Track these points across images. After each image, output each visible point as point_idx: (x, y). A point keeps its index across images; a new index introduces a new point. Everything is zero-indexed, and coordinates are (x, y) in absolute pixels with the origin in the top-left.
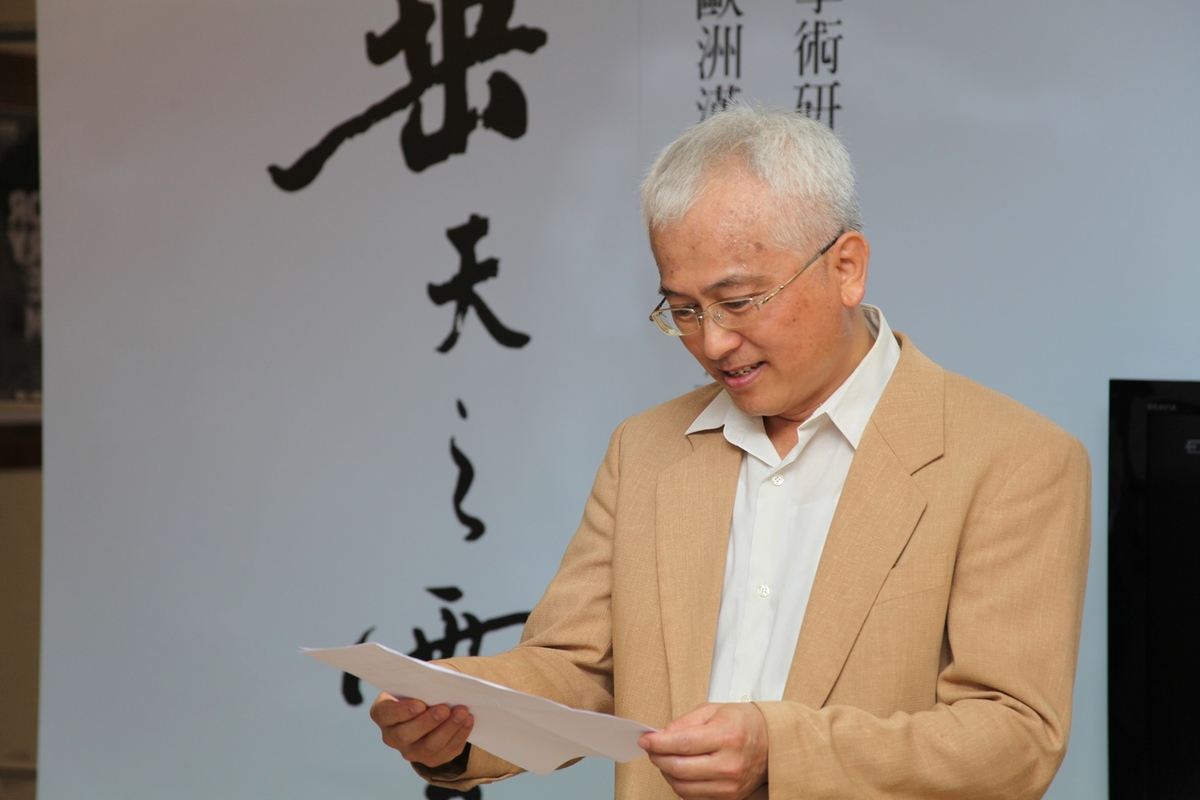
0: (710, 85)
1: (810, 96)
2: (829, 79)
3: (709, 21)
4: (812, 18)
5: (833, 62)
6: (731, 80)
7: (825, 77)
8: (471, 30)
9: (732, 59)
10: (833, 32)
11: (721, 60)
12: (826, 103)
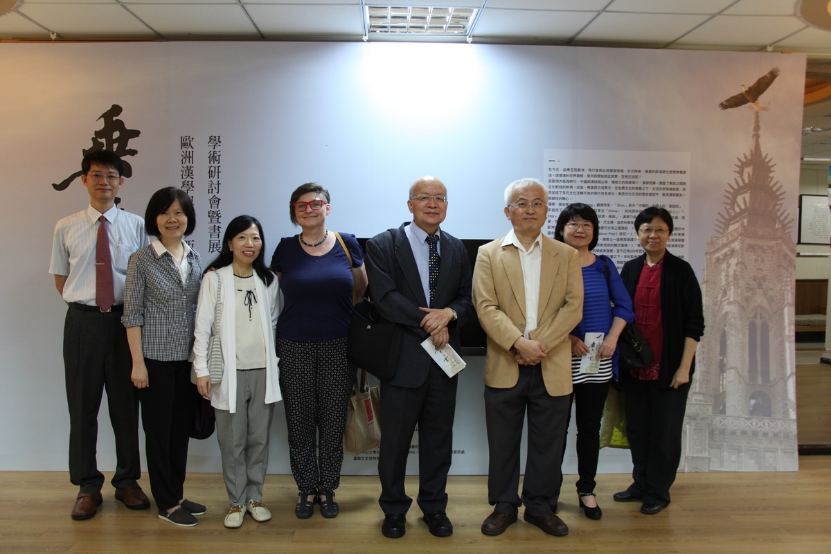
0: (185, 165)
1: (212, 169)
2: (218, 165)
3: (184, 150)
4: (213, 150)
5: (219, 161)
6: (191, 164)
7: (216, 164)
8: (115, 150)
9: (191, 159)
10: (218, 154)
11: (188, 159)
12: (217, 171)
